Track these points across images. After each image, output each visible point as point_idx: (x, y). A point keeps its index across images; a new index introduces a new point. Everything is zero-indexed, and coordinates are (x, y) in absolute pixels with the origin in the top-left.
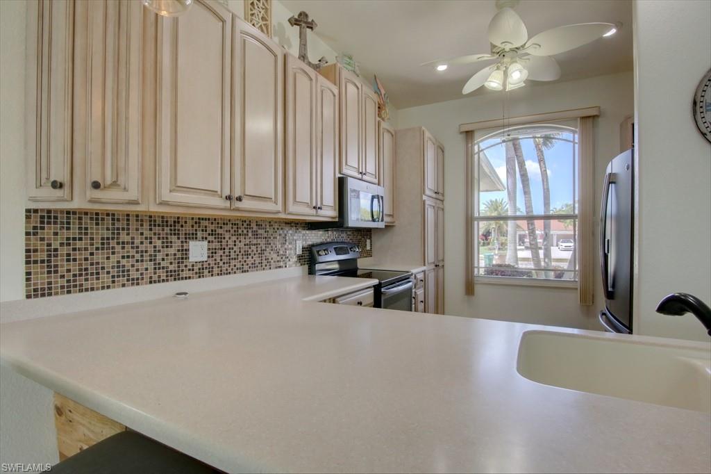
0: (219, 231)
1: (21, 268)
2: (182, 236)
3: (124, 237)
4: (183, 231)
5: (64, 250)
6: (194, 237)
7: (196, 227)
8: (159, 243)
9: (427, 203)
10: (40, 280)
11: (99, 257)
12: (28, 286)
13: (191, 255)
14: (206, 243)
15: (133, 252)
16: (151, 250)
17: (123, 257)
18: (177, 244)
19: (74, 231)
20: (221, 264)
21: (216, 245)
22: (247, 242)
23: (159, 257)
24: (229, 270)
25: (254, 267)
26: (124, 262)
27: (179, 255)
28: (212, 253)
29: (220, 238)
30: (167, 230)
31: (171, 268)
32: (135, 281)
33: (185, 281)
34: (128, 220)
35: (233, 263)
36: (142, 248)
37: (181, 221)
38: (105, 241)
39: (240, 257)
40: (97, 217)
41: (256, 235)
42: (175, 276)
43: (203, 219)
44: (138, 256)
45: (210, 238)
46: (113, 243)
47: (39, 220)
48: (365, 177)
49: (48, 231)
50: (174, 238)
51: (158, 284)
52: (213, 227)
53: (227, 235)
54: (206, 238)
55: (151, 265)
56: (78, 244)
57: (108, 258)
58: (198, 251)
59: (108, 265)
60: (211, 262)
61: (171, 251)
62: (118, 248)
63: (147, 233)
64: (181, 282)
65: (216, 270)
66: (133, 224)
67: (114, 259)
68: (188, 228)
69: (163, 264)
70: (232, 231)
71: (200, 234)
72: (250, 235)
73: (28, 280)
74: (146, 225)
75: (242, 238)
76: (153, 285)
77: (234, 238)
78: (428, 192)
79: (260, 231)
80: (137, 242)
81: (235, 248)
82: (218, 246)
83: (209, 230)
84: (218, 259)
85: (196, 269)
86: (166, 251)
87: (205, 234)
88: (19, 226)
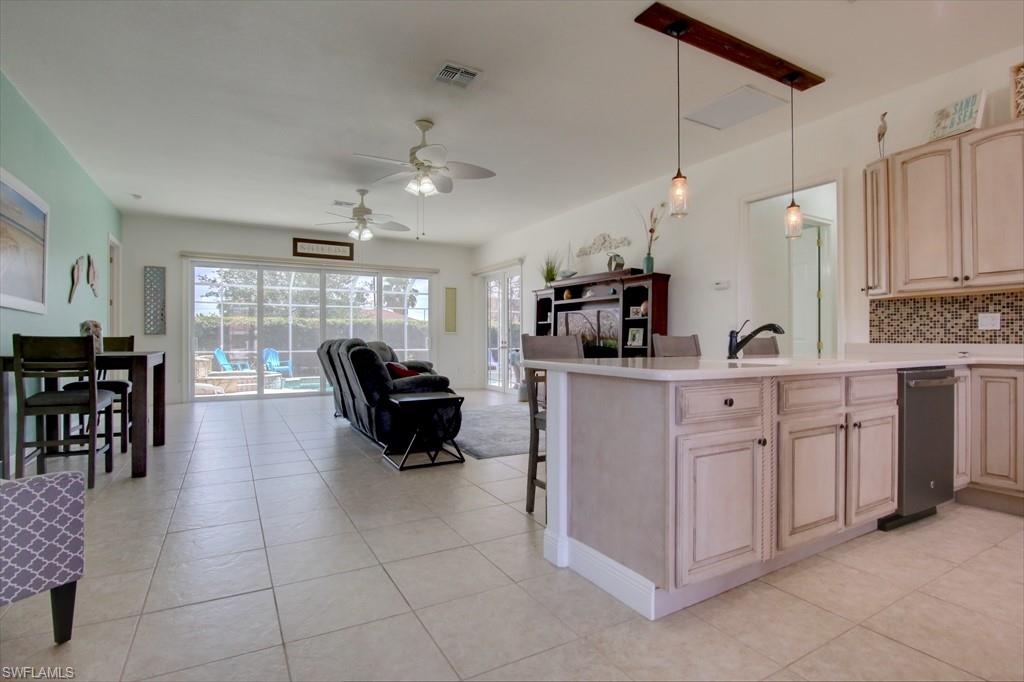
0: (1018, 303)
1: (868, 329)
2: (972, 311)
3: (921, 312)
4: (972, 306)
5: (886, 321)
6: (985, 310)
7: (988, 301)
8: (949, 316)
10: (876, 335)
11: (906, 324)
12: (870, 337)
13: (981, 325)
14: (998, 315)
15: (928, 322)
16: (942, 320)
17: (921, 325)
18: (966, 316)
19: (892, 311)
23: (949, 325)
26: (922, 328)
27: (968, 324)
28: (1007, 323)
29: (1019, 310)
30: (957, 306)
31: (960, 333)
32: (929, 340)
33: (973, 344)
34: (925, 302)
36: (935, 319)
37: (971, 298)
38: (909, 315)
40: (905, 302)
42: (966, 340)
43: (996, 295)
44: (932, 324)
45: (1005, 310)
46: (914, 316)
47: (877, 305)
49: (880, 310)
50: (963, 312)
51: (947, 344)
52: (1010, 300)
54: (1000, 311)
55: (942, 331)
56: (894, 317)
57: (911, 325)
58: (989, 321)
59: (911, 329)
60: (1005, 330)
61: (961, 321)
62: (918, 319)
63: (939, 309)
64: (970, 344)
65: (1012, 338)
66: (928, 304)
67: (915, 326)
68: (979, 304)
69: (952, 330)
71: (991, 308)
73: (870, 334)
74: (938, 304)
76: (944, 344)
80: (931, 315)
82: (1015, 316)
83: (1004, 303)
84: (1017, 329)
85: (987, 336)
86: (955, 321)
87: (998, 307)
88: (868, 309)
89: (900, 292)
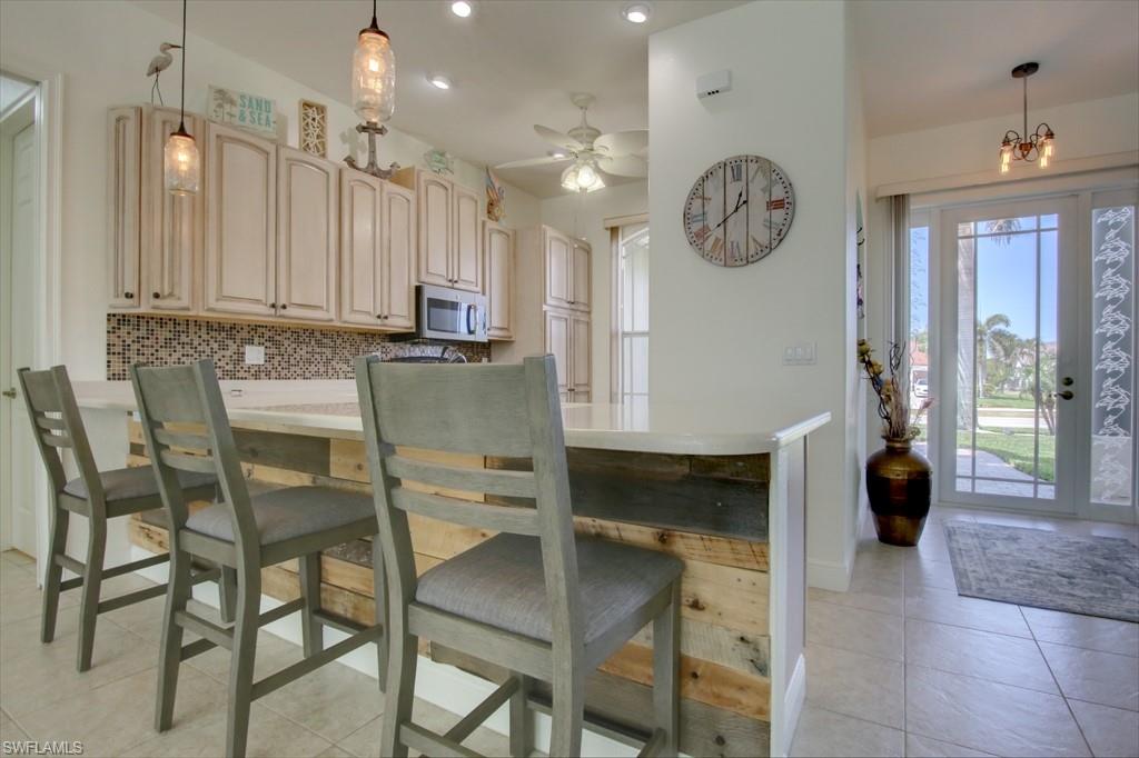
0: (278, 338)
1: (104, 358)
2: (238, 341)
3: (183, 338)
4: (238, 336)
5: (135, 346)
6: (250, 342)
7: (252, 333)
8: (216, 346)
9: (548, 314)
10: (117, 367)
11: (163, 353)
12: (108, 371)
13: (247, 357)
14: (262, 349)
15: (191, 352)
16: (208, 351)
17: (183, 355)
18: (233, 347)
19: (143, 332)
20: (280, 368)
21: (273, 350)
22: (310, 349)
23: (216, 357)
24: (289, 375)
25: (317, 374)
26: (184, 359)
27: (235, 357)
28: (269, 358)
29: (278, 345)
30: (224, 334)
31: (227, 368)
33: (241, 381)
34: (188, 325)
35: (293, 369)
36: (200, 348)
37: (238, 328)
38: (168, 342)
39: (301, 364)
40: (161, 321)
41: (319, 343)
42: (233, 376)
44: (196, 356)
45: (268, 344)
46: (174, 343)
47: (118, 321)
48: (456, 285)
49: (123, 331)
50: (230, 342)
52: (270, 334)
53: (286, 343)
54: (263, 344)
56: (146, 342)
57: (170, 355)
58: (255, 355)
60: (267, 365)
61: (228, 353)
62: (179, 347)
63: (205, 337)
64: (237, 381)
65: (273, 374)
66: (192, 329)
67: (175, 356)
68: (245, 334)
69: (219, 364)
70: (292, 339)
71: (256, 340)
72: (313, 343)
73: (109, 366)
74: (204, 330)
75: (304, 346)
77: (294, 345)
78: (549, 301)
79: (325, 341)
80: (196, 343)
81: (295, 355)
82: (276, 352)
83: (266, 336)
84: (276, 364)
85: (252, 371)
86: (222, 352)
87: (262, 340)
88: (103, 326)
89: (210, 310)
